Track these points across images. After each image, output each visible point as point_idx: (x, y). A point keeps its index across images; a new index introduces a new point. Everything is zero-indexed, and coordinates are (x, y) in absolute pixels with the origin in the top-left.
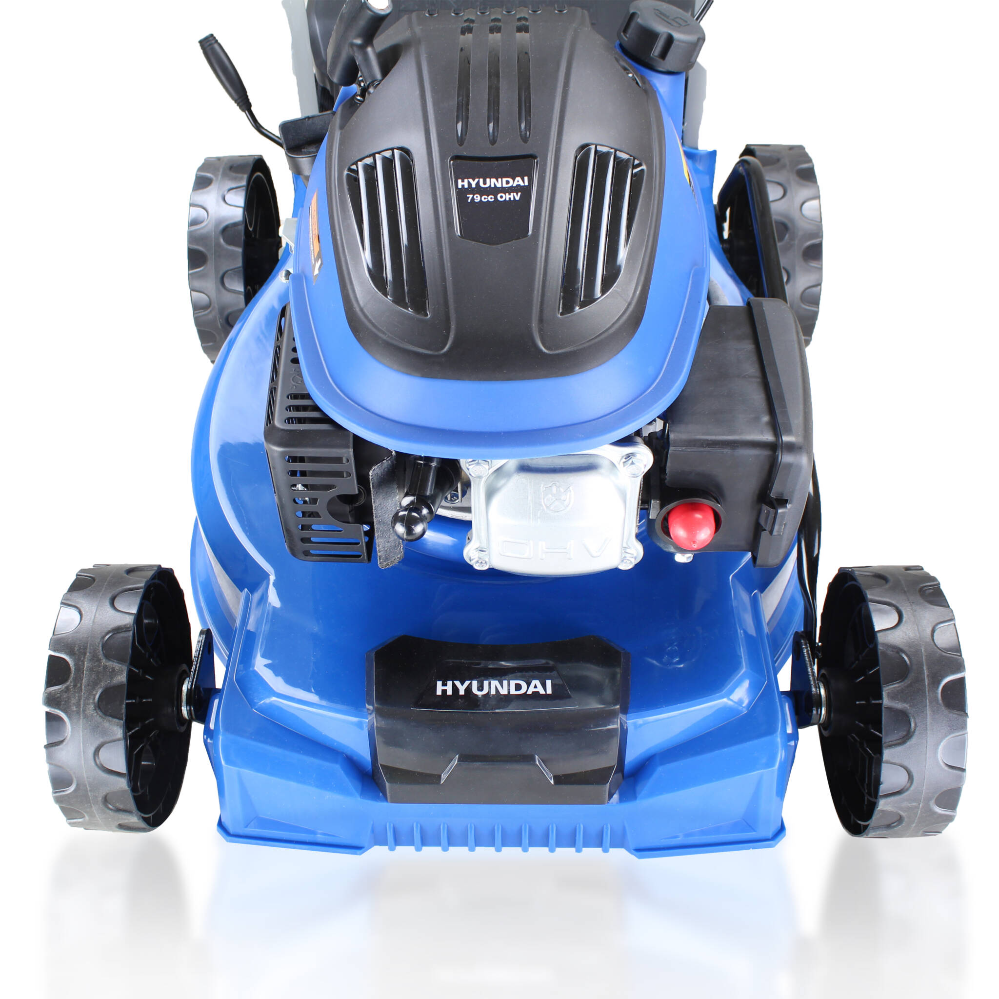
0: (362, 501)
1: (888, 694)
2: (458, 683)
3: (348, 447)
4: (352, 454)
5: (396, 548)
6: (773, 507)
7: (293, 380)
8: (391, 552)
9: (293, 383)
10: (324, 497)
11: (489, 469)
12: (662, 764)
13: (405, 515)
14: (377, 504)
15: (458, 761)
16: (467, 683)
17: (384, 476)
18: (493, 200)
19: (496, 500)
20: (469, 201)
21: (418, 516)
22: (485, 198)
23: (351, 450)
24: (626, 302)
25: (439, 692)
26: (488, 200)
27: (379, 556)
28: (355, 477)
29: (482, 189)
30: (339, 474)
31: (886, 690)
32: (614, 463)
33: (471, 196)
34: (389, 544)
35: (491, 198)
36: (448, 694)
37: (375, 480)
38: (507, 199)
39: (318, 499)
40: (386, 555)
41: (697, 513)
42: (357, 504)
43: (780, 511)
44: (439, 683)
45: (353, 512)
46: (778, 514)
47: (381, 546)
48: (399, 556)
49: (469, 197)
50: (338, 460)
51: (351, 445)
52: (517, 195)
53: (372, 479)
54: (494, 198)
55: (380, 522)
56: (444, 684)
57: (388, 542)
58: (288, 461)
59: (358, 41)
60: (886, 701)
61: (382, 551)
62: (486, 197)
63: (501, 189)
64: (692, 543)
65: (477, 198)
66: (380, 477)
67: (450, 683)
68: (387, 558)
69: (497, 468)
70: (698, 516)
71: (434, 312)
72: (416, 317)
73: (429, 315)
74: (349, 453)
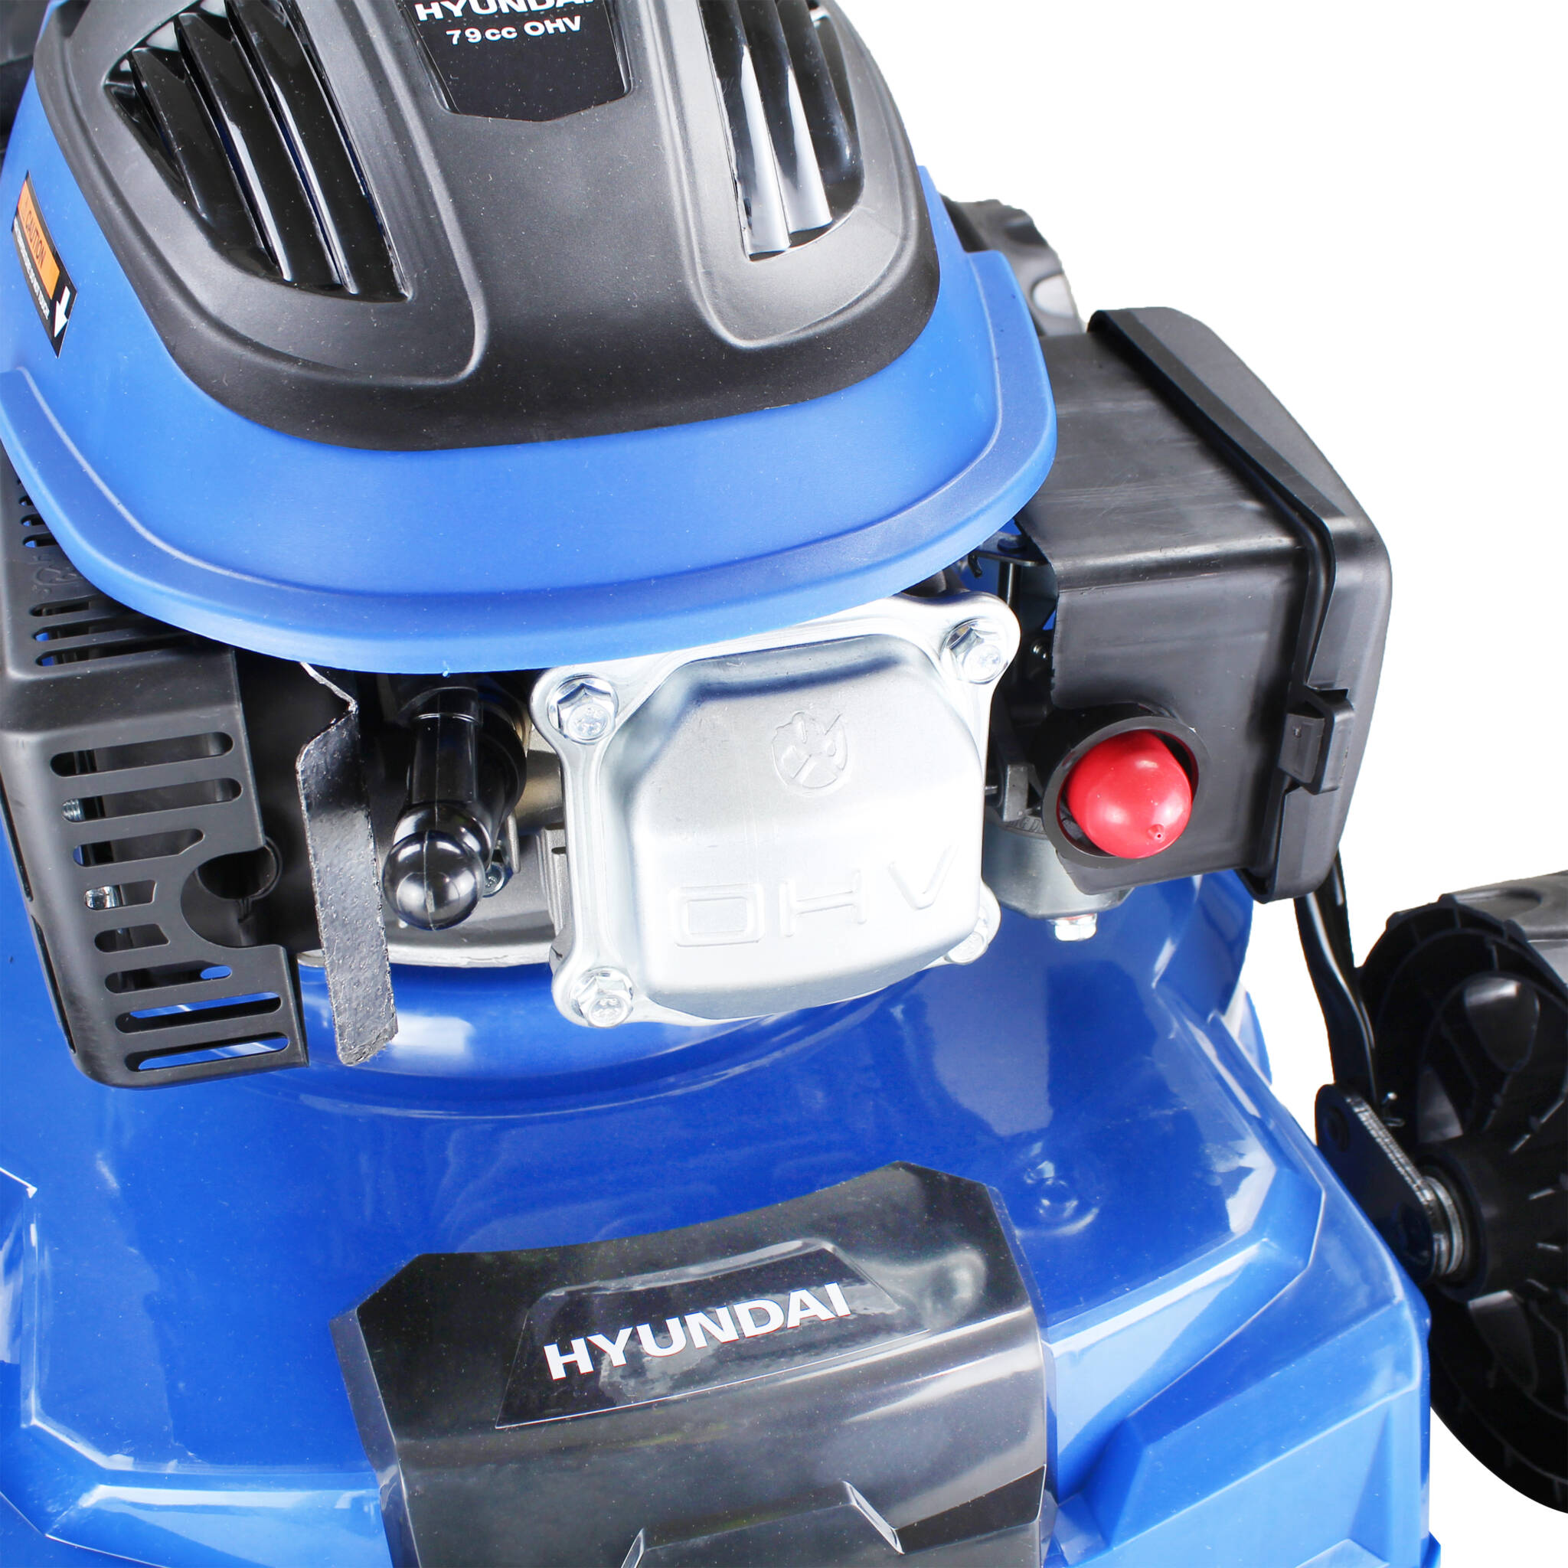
0: (271, 880)
2: (599, 1340)
3: (227, 699)
4: (239, 717)
5: (378, 1003)
6: (1316, 713)
7: (38, 577)
8: (368, 1015)
9: (40, 583)
10: (172, 873)
11: (616, 713)
12: (1152, 1437)
14: (323, 865)
15: (647, 1546)
16: (624, 1334)
17: (333, 777)
18: (514, 35)
19: (645, 798)
20: (455, 41)
21: (457, 851)
22: (493, 35)
23: (236, 706)
24: (896, 235)
25: (558, 1372)
26: (502, 37)
27: (340, 1027)
29: (481, 18)
30: (191, 795)
32: (927, 653)
33: (457, 33)
34: (360, 991)
35: (509, 33)
36: (582, 1371)
37: (313, 787)
38: (551, 31)
39: (151, 884)
40: (355, 1024)
41: (1146, 759)
42: (259, 894)
43: (1338, 718)
44: (551, 1351)
45: (250, 919)
46: (1335, 727)
47: (341, 995)
48: (387, 1026)
49: (452, 36)
50: (189, 747)
51: (236, 693)
52: (573, 21)
53: (305, 781)
54: (516, 32)
55: (333, 922)
56: (566, 1349)
57: (358, 983)
61: (345, 1009)
62: (496, 31)
63: (527, 15)
64: (1150, 832)
65: (474, 36)
66: (324, 778)
67: (578, 1344)
68: (359, 1034)
69: (634, 710)
70: (1146, 764)
71: (418, 284)
72: (372, 307)
73: (409, 294)
74: (233, 717)
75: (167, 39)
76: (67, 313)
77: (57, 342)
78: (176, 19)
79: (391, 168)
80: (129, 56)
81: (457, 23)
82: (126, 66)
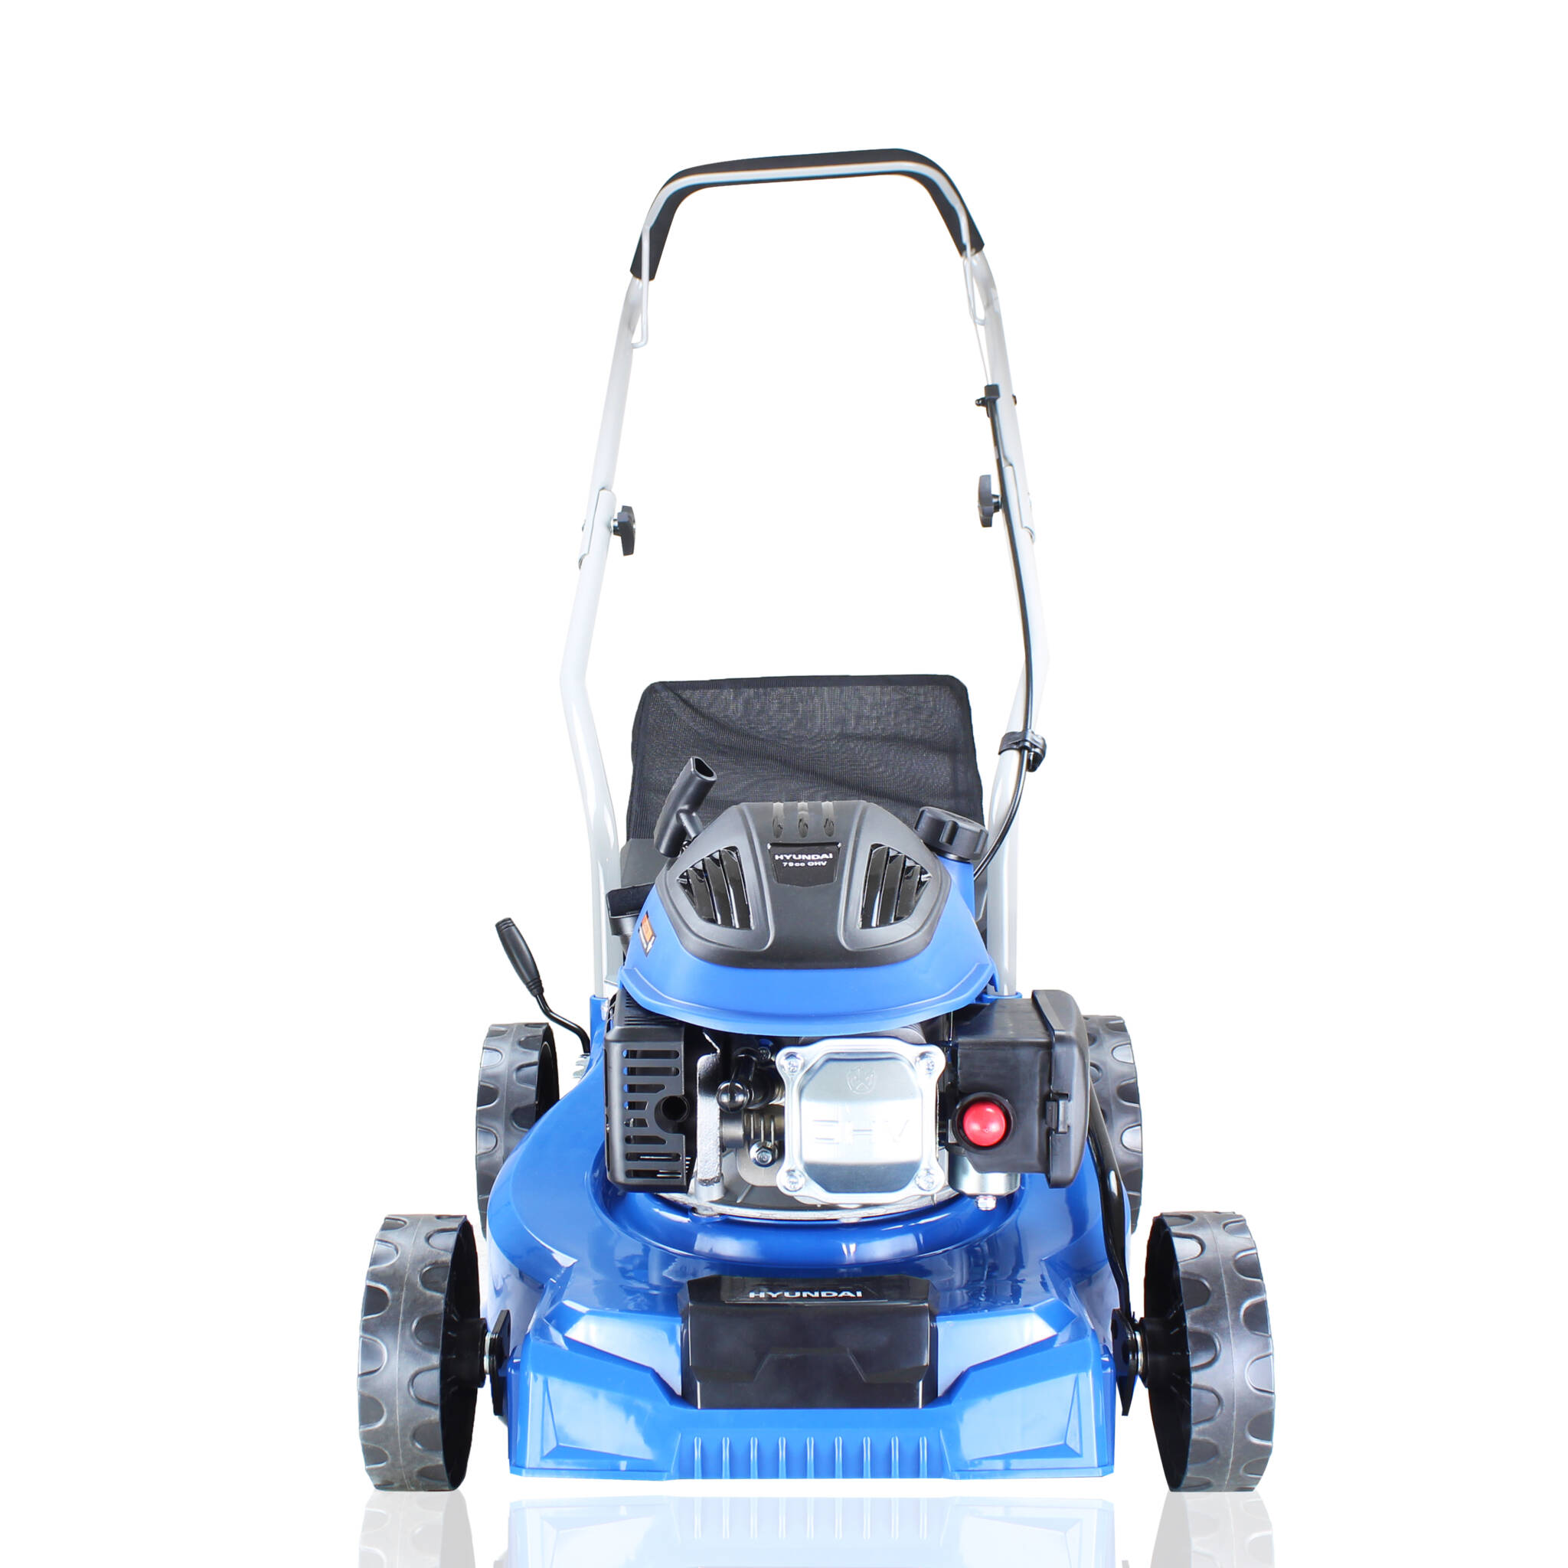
0: (685, 1116)
1: (1192, 1318)
2: (770, 1293)
3: (680, 1040)
4: (682, 1047)
6: (1055, 1100)
10: (652, 1100)
13: (727, 1086)
16: (779, 1293)
17: (708, 1072)
23: (682, 1041)
25: (752, 1297)
28: (683, 1076)
30: (665, 1071)
31: (1188, 1315)
32: (911, 1062)
37: (702, 1074)
39: (646, 1103)
42: (680, 1120)
43: (1060, 1102)
44: (753, 1294)
46: (1060, 1105)
50: (666, 1054)
51: (683, 1038)
53: (699, 1075)
56: (757, 1293)
58: (627, 1057)
59: (686, 807)
60: (1189, 1323)
66: (706, 1070)
67: (763, 1293)
69: (809, 1068)
70: (990, 1110)
71: (757, 926)
72: (742, 931)
73: (753, 928)
74: (680, 1047)
75: (700, 866)
76: (653, 944)
77: (647, 954)
78: (703, 860)
79: (756, 897)
80: (687, 871)
81: (788, 861)
82: (685, 874)
